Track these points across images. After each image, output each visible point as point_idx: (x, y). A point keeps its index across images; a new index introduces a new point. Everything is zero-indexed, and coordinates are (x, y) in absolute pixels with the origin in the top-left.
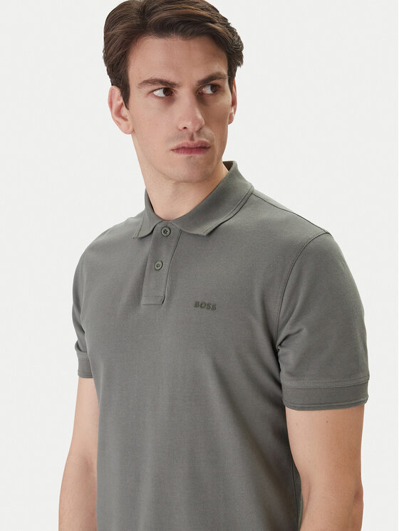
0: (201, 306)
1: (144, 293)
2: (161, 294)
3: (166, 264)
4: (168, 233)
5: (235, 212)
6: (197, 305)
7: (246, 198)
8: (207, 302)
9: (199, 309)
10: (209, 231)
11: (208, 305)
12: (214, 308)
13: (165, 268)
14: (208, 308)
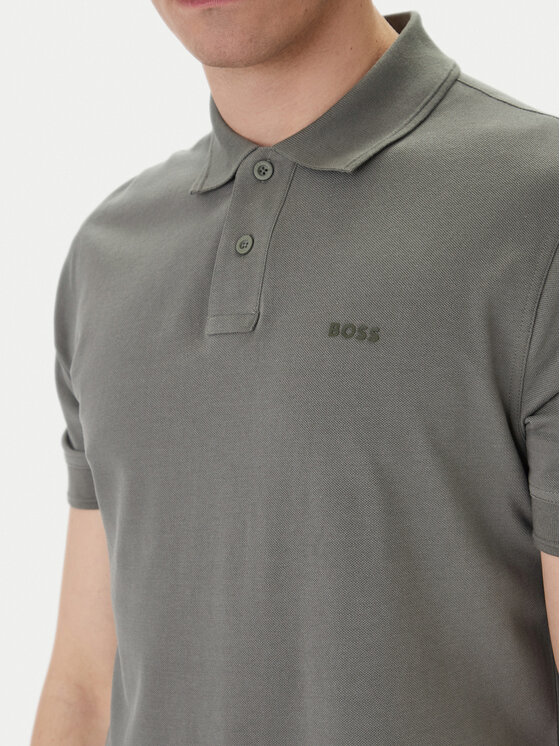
0: (345, 334)
1: (212, 308)
2: (251, 309)
3: (262, 240)
4: (268, 174)
5: (418, 120)
6: (334, 330)
7: (444, 88)
8: (357, 323)
9: (339, 339)
10: (358, 162)
11: (362, 329)
12: (375, 336)
13: (260, 250)
14: (362, 337)
